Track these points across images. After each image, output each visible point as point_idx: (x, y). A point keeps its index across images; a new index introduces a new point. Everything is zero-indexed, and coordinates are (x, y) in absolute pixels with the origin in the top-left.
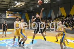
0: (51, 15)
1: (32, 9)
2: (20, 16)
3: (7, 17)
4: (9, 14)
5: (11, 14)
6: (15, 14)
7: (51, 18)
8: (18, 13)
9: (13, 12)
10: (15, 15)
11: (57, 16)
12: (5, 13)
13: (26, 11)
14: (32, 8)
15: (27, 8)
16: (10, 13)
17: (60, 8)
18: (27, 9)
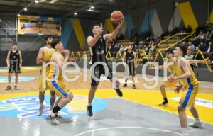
0: (150, 26)
1: (93, 8)
2: (58, 29)
3: (21, 32)
4: (26, 24)
5: (32, 22)
6: (42, 22)
7: (150, 33)
8: (50, 19)
9: (37, 17)
10: (44, 25)
11: (170, 29)
12: (15, 19)
13: (76, 14)
14: (93, 5)
15: (79, 5)
16: (28, 21)
17: (177, 4)
18: (78, 8)
